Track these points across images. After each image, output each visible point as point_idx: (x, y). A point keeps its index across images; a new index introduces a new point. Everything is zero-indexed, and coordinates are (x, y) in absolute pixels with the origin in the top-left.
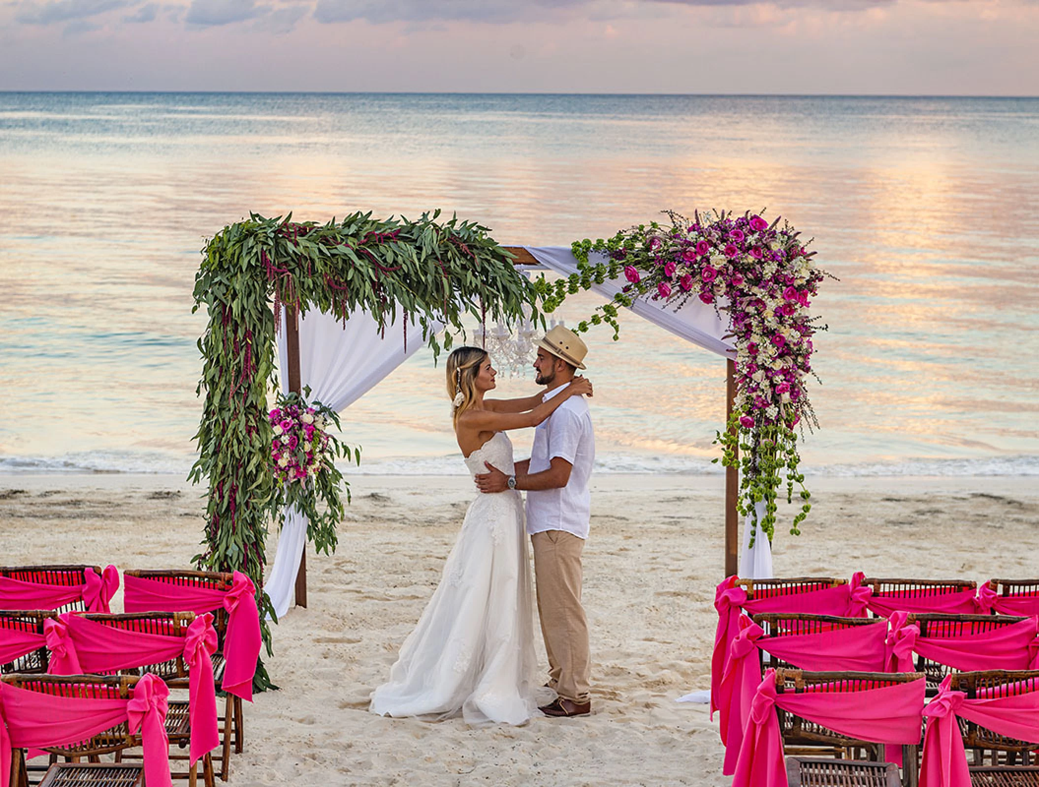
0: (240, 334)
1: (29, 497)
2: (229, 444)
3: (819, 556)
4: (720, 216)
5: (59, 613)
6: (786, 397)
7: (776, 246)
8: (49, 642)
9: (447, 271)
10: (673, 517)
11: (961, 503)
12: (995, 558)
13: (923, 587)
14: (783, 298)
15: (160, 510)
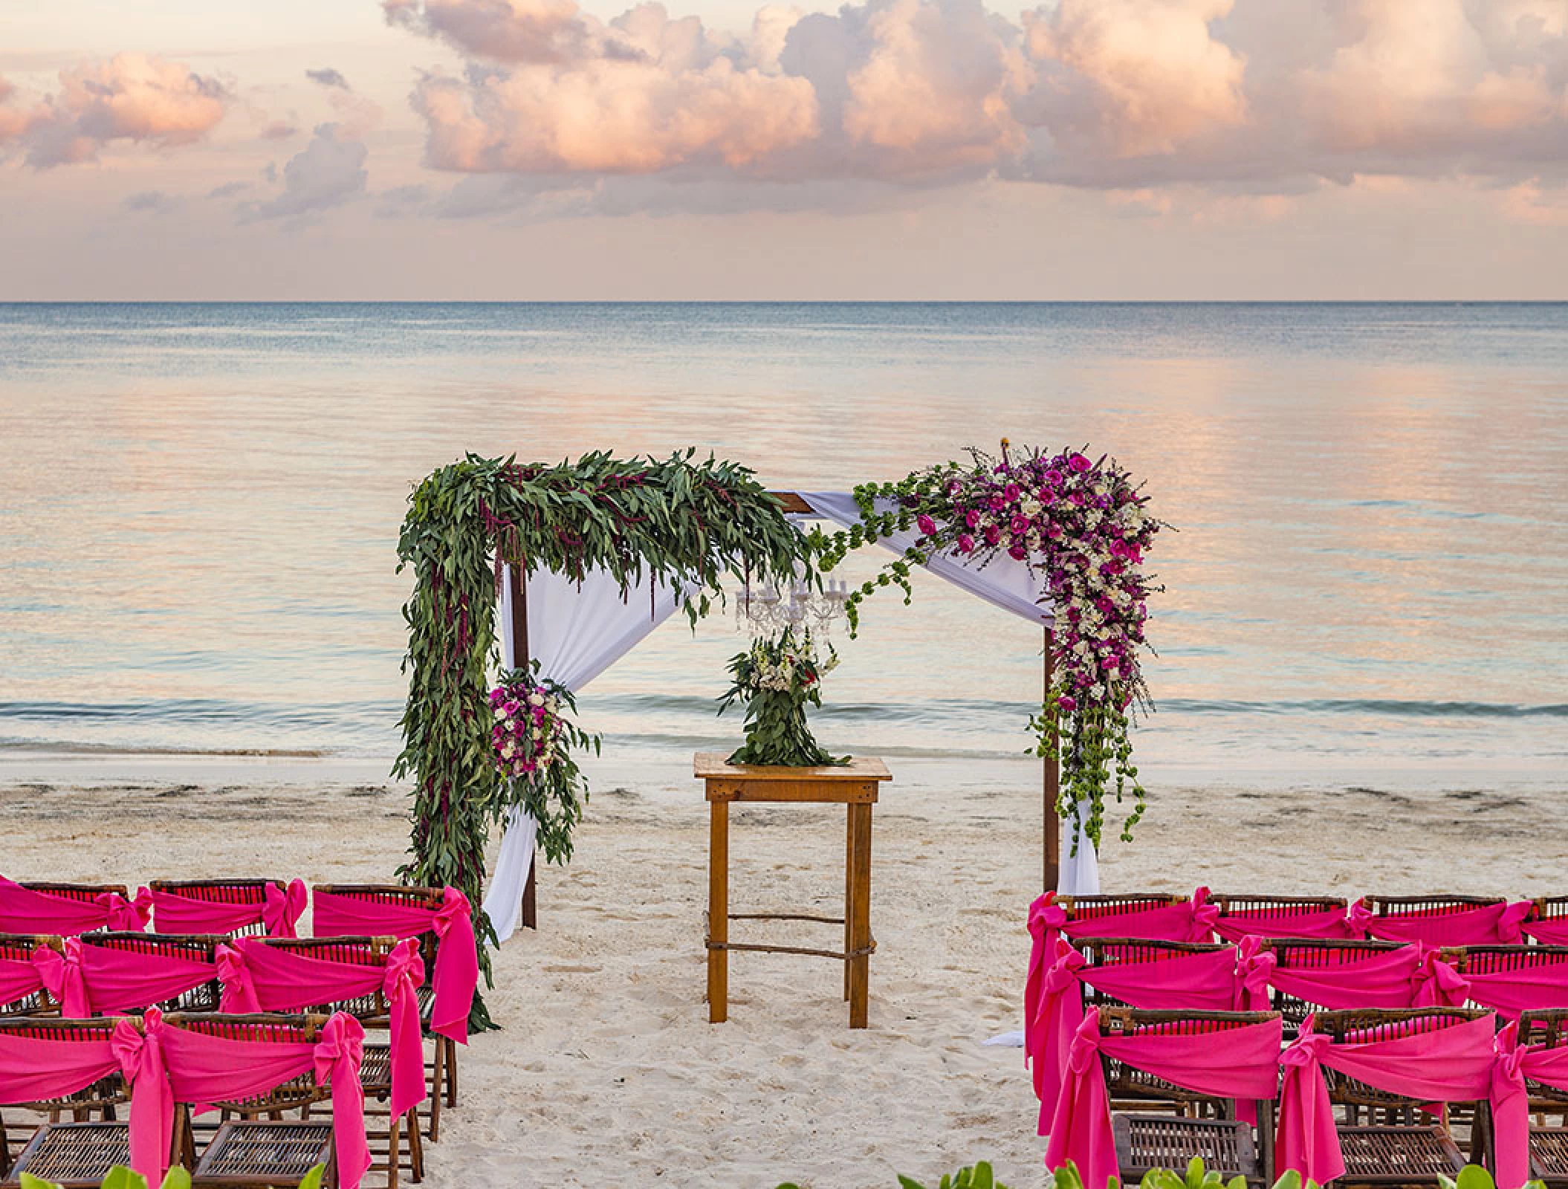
0: (454, 599)
1: (204, 793)
2: (441, 731)
3: (1160, 865)
4: (1033, 454)
5: (234, 938)
6: (1114, 673)
7: (1101, 490)
8: (221, 973)
9: (703, 522)
10: (982, 818)
11: (1337, 800)
12: (1375, 867)
13: (1281, 905)
14: (1110, 552)
15: (362, 809)
